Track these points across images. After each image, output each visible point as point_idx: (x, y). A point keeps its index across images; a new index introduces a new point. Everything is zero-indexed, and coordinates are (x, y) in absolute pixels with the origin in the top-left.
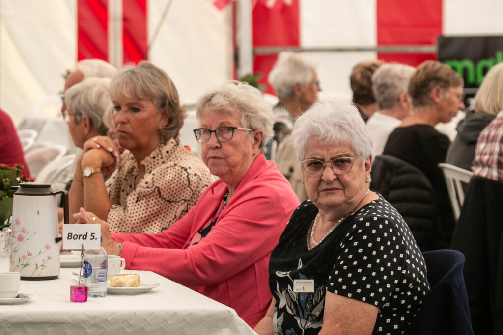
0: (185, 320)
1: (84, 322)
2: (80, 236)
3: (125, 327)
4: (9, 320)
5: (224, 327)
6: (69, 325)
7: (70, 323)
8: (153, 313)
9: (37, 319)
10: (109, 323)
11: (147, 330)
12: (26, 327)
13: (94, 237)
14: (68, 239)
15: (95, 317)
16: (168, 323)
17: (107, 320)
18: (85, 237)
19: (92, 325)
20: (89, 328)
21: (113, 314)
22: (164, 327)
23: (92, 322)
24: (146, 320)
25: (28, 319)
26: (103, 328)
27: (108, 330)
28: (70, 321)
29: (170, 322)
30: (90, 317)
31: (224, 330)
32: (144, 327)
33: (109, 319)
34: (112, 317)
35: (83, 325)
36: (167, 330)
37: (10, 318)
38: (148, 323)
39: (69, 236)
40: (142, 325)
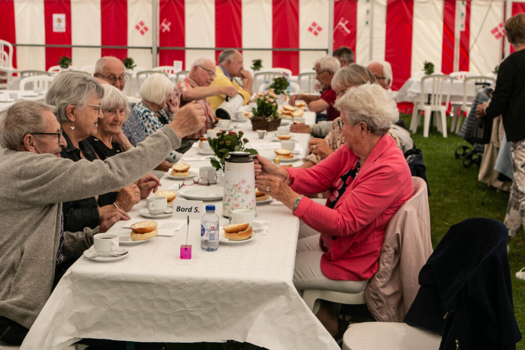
0: (248, 287)
1: (167, 284)
2: (186, 209)
3: (200, 289)
4: (108, 279)
5: (282, 294)
6: (155, 285)
7: (155, 284)
8: (223, 280)
9: (129, 279)
10: (187, 286)
11: (218, 292)
12: (122, 284)
13: (197, 210)
14: (177, 211)
15: (175, 281)
16: (235, 289)
17: (185, 283)
18: (190, 210)
19: (174, 286)
20: (171, 288)
21: (190, 279)
22: (232, 292)
23: (173, 285)
24: (216, 285)
25: (123, 279)
26: (183, 289)
27: (186, 291)
28: (155, 282)
29: (236, 288)
30: (172, 281)
31: (281, 296)
32: (216, 291)
33: (187, 283)
34: (189, 282)
35: (166, 286)
36: (234, 293)
37: (108, 277)
38: (219, 288)
39: (178, 209)
40: (214, 289)
